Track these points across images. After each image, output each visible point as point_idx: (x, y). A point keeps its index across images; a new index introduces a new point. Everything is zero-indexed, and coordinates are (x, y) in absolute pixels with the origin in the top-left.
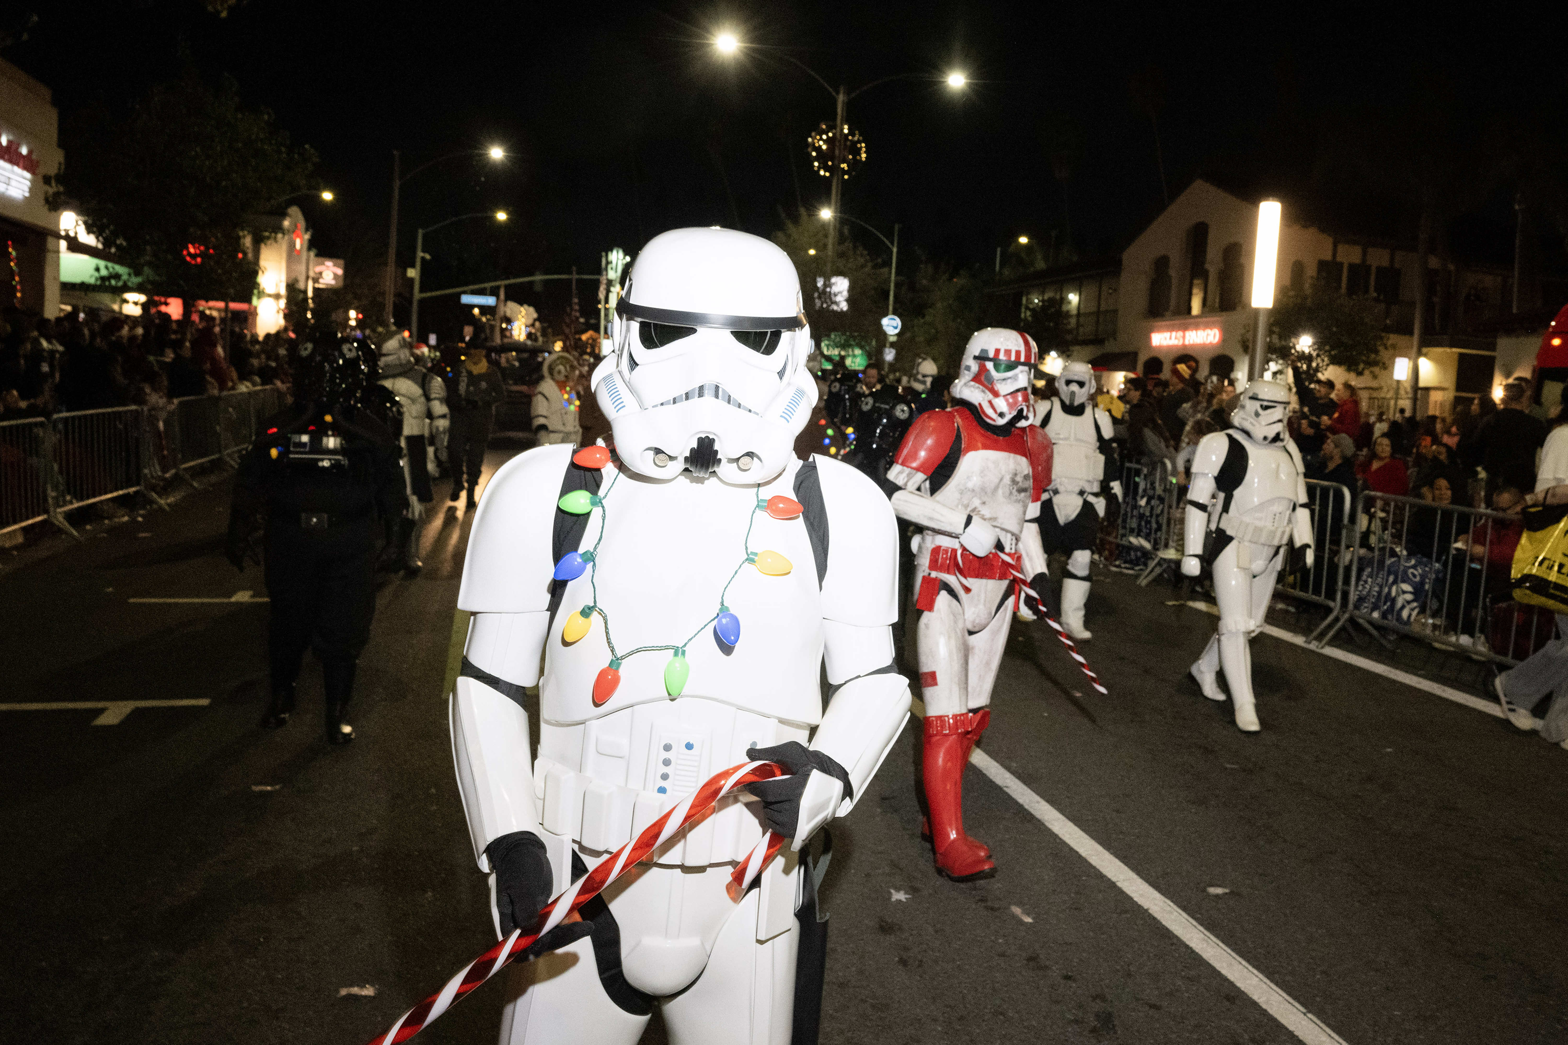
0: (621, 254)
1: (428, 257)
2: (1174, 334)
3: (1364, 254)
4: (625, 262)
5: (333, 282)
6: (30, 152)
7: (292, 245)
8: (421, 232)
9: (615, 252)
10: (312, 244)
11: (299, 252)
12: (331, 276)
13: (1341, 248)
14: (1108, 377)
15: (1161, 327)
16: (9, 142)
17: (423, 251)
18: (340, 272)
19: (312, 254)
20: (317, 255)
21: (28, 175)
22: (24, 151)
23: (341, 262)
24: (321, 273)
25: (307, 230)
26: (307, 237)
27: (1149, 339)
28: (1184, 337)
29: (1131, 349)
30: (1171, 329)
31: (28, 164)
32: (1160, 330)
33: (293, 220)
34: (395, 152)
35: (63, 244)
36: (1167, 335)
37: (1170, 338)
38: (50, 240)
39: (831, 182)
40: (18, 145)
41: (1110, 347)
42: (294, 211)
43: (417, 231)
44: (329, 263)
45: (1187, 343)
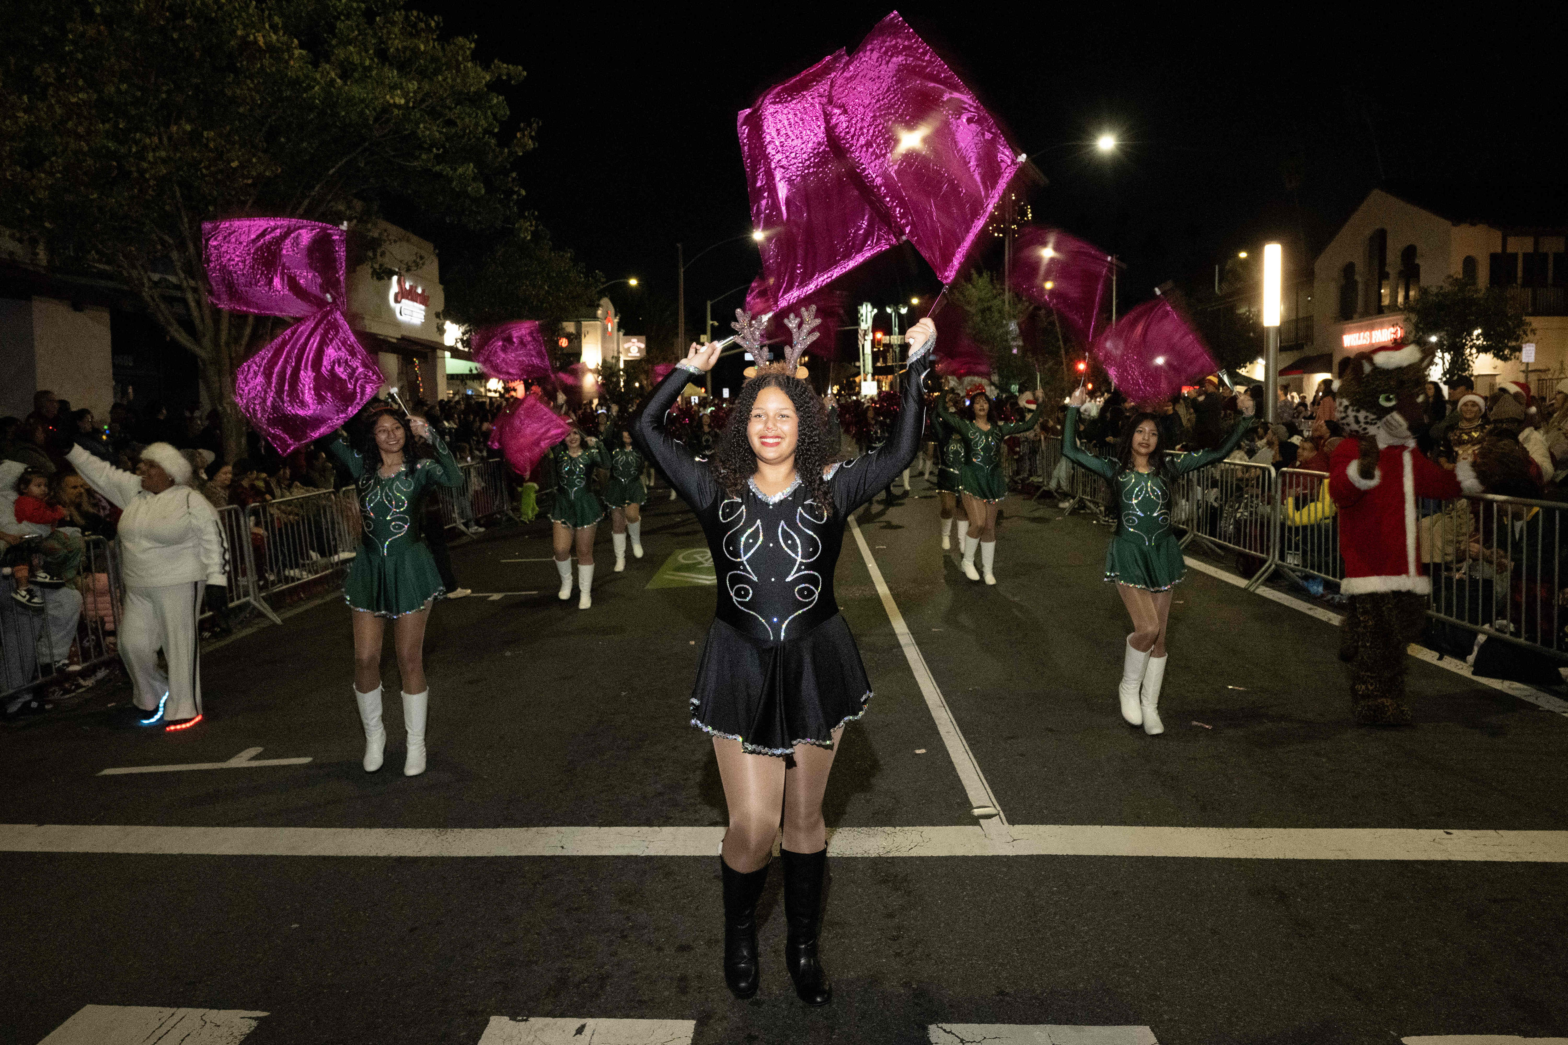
0: (870, 307)
1: (716, 324)
2: (1362, 334)
3: (1536, 243)
4: (873, 313)
5: (638, 355)
6: (423, 291)
7: (605, 329)
8: (709, 304)
9: (864, 306)
10: (620, 326)
11: (611, 334)
12: (637, 350)
13: (1511, 240)
14: (1309, 378)
15: (1350, 328)
16: (411, 286)
17: (712, 320)
18: (643, 346)
19: (621, 334)
20: (625, 335)
21: (423, 307)
22: (419, 291)
23: (644, 338)
24: (629, 348)
25: (616, 315)
26: (616, 320)
27: (1341, 341)
28: (1371, 337)
29: (1326, 350)
30: (1361, 329)
31: (423, 300)
32: (1350, 331)
33: (606, 308)
34: (679, 245)
35: (448, 354)
36: (1356, 335)
37: (1359, 338)
38: (439, 352)
39: (1004, 241)
40: (416, 287)
41: (1309, 351)
42: (606, 302)
43: (706, 302)
44: (634, 340)
45: (1373, 342)
